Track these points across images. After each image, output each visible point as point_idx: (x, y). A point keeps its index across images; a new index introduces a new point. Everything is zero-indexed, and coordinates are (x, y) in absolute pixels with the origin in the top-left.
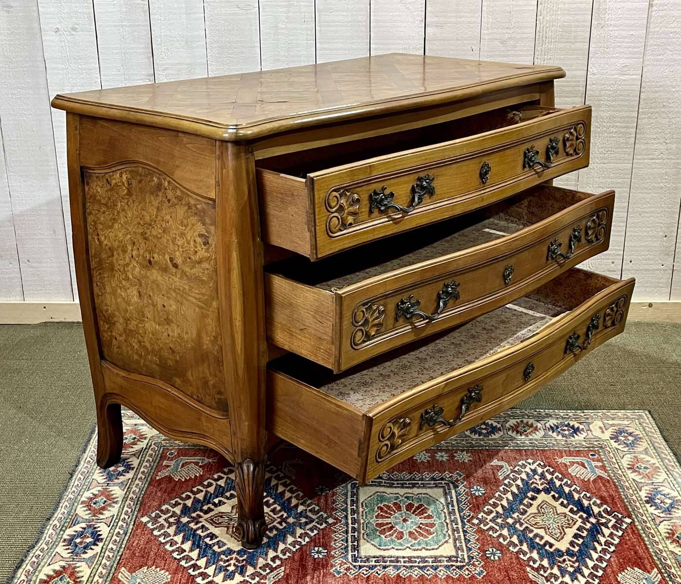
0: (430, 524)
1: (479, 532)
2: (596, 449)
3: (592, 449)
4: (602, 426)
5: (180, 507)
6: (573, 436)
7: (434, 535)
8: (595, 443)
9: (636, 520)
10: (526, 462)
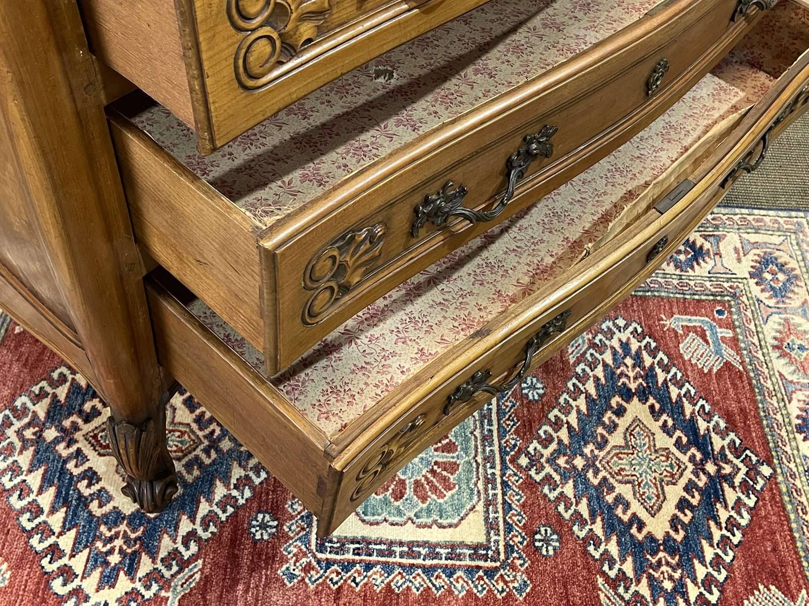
0: (451, 464)
1: (527, 488)
2: (727, 298)
3: (719, 298)
4: (739, 245)
5: (46, 401)
6: (692, 268)
7: (454, 491)
8: (726, 285)
9: (779, 471)
10: (614, 324)
